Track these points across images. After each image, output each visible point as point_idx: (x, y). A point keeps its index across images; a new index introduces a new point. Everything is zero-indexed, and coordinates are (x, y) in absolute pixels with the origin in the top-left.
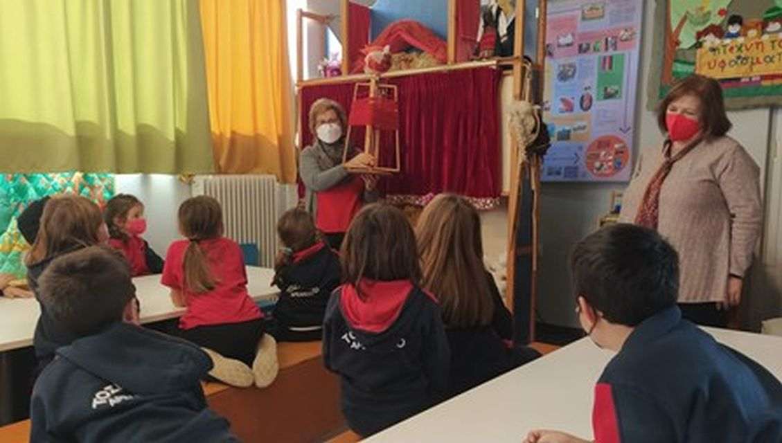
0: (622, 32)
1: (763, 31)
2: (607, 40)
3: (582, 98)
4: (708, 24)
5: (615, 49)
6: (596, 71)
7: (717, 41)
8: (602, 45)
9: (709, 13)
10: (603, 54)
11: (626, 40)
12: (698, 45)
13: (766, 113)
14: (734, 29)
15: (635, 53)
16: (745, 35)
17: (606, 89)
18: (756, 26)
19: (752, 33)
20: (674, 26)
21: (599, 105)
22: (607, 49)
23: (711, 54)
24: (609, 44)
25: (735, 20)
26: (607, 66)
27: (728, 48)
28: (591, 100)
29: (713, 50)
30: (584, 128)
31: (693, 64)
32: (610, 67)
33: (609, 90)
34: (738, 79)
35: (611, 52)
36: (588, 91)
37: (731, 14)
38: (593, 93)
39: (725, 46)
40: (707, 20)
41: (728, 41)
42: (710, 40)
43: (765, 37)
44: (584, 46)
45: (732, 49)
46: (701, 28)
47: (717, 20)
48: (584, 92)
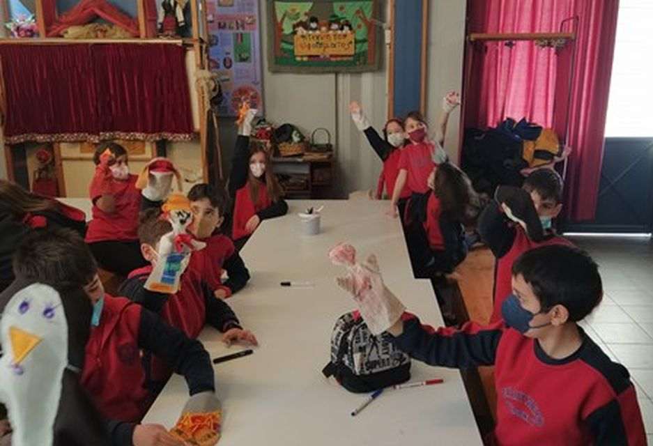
0: (247, 18)
1: (329, 29)
2: (237, 23)
3: (225, 60)
4: (299, 20)
5: (244, 28)
6: (232, 42)
7: (305, 32)
8: (234, 25)
9: (298, 14)
10: (235, 31)
11: (250, 24)
12: (295, 33)
13: (333, 76)
14: (314, 25)
15: (257, 33)
16: (320, 30)
17: (240, 55)
18: (325, 25)
19: (324, 29)
20: (279, 19)
21: (237, 65)
22: (238, 28)
23: (302, 39)
24: (239, 26)
25: (313, 20)
26: (239, 40)
27: (311, 37)
28: (231, 61)
29: (303, 36)
30: (228, 80)
31: (292, 44)
32: (242, 40)
33: (243, 56)
34: (318, 56)
35: (241, 30)
36: (228, 56)
37: (311, 16)
38: (232, 56)
39: (309, 35)
40: (298, 18)
41: (311, 32)
42: (300, 30)
43: (331, 32)
44: (222, 24)
45: (313, 37)
46: (295, 22)
47: (304, 18)
48: (225, 56)
